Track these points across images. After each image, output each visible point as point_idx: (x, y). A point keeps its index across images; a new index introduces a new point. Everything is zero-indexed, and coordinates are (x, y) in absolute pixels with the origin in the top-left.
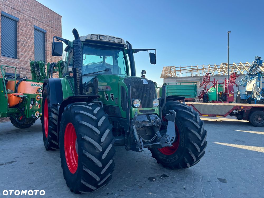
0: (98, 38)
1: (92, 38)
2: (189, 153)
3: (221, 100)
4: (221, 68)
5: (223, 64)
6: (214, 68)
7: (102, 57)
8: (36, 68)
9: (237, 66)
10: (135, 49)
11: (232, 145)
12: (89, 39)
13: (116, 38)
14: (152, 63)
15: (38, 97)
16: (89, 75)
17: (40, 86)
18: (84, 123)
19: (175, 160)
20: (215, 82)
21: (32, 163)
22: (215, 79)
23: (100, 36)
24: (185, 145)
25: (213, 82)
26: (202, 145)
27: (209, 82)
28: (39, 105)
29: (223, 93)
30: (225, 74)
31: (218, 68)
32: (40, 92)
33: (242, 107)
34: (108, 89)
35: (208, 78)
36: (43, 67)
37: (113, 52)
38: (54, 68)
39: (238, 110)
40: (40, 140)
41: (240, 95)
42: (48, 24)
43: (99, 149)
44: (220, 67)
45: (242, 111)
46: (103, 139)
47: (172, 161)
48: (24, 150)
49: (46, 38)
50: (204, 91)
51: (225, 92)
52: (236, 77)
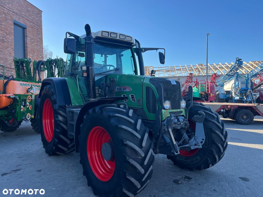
0: (108, 35)
1: (103, 35)
2: (214, 154)
3: (204, 99)
4: (197, 69)
5: (198, 64)
6: (190, 68)
7: (104, 55)
8: (21, 66)
9: (212, 67)
10: (143, 48)
11: (231, 143)
12: (100, 35)
13: (127, 36)
14: (161, 63)
15: (29, 97)
16: (100, 74)
17: (29, 86)
18: (124, 127)
19: (197, 161)
20: (197, 82)
21: (40, 171)
22: (197, 79)
23: (111, 33)
24: (209, 146)
25: (196, 82)
26: (224, 146)
27: (191, 82)
28: (30, 107)
29: (205, 93)
30: (201, 75)
31: (194, 69)
32: (30, 92)
33: (229, 107)
34: (126, 90)
35: (190, 78)
36: (29, 65)
37: (118, 50)
38: (42, 66)
39: (225, 109)
40: (35, 144)
41: (219, 94)
42: (28, 18)
43: (142, 155)
44: (196, 67)
45: (229, 109)
46: (144, 144)
47: (193, 162)
48: (24, 157)
49: (26, 33)
50: (186, 91)
51: (207, 91)
52: (216, 77)
